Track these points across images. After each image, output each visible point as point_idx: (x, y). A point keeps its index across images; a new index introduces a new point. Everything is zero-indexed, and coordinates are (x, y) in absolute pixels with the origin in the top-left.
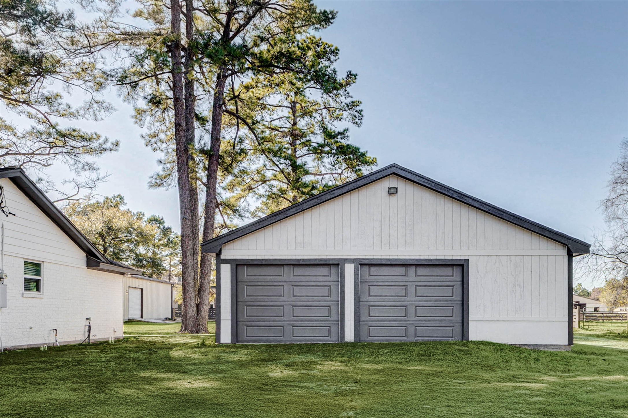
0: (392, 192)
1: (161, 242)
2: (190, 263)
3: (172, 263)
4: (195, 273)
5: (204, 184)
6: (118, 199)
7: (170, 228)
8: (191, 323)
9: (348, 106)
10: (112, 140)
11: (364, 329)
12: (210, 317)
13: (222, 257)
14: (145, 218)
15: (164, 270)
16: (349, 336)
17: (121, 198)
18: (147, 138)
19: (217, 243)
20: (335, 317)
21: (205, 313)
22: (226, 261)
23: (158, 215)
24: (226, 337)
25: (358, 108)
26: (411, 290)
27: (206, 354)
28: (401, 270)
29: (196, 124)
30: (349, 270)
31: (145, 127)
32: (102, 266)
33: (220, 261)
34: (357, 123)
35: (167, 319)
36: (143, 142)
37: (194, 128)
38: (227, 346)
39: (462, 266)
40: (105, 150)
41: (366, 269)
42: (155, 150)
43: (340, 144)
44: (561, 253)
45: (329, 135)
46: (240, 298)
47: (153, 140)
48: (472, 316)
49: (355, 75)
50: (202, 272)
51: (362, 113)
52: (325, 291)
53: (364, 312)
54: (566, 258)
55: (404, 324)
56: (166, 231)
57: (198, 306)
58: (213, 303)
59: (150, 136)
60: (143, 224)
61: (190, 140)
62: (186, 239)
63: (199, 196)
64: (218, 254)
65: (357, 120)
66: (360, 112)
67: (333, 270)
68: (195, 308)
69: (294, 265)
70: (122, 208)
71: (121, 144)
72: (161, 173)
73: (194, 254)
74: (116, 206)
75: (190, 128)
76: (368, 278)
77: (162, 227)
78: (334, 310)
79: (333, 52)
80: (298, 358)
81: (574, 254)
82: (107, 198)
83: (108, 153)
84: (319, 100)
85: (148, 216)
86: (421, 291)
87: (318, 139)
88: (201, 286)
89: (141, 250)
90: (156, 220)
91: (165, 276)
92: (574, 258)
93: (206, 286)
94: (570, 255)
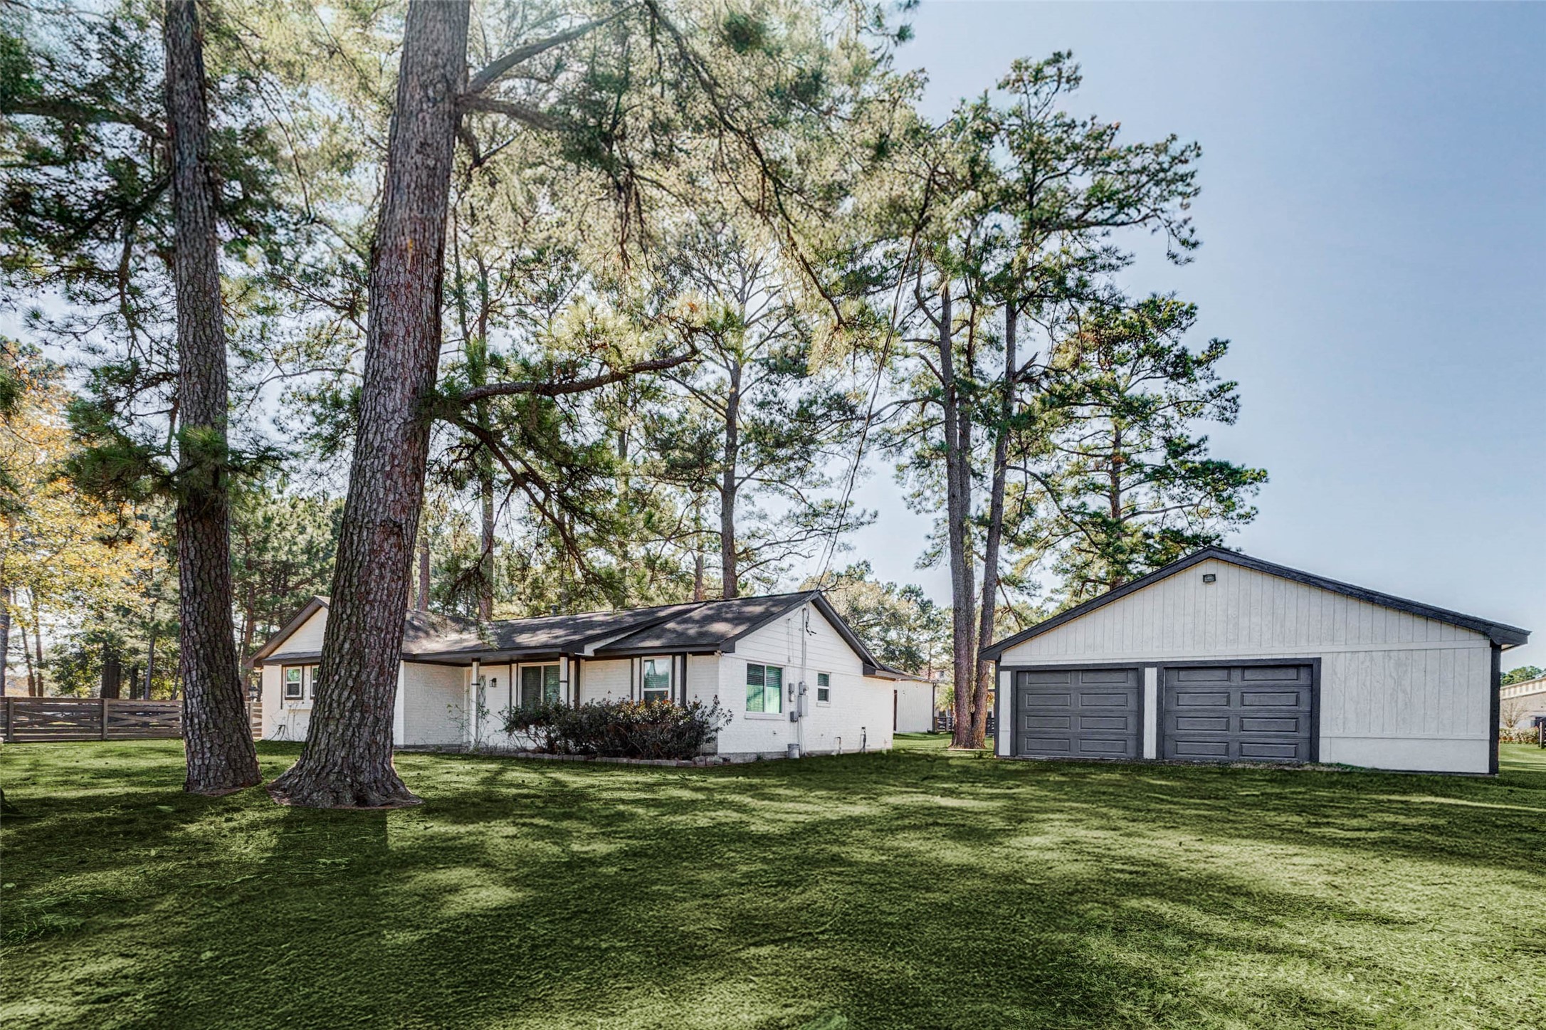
0: (1209, 579)
1: (918, 622)
2: (964, 663)
3: (933, 652)
4: (970, 674)
5: (982, 558)
6: (863, 567)
7: (930, 602)
8: (964, 736)
9: (1211, 394)
10: (871, 511)
11: (1169, 745)
12: (988, 730)
13: (1002, 664)
14: (897, 591)
15: (922, 662)
16: (1150, 751)
17: (868, 566)
18: (909, 499)
19: (997, 649)
20: (1132, 729)
21: (982, 725)
22: (1006, 668)
23: (915, 584)
24: (1005, 750)
25: (1229, 395)
26: (1235, 697)
27: (984, 764)
28: (1222, 674)
29: (972, 481)
30: (1151, 676)
31: (907, 486)
32: (878, 673)
33: (999, 668)
34: (1227, 420)
35: (929, 732)
36: (905, 504)
37: (969, 490)
38: (1005, 758)
39: (1310, 666)
40: (862, 524)
41: (1174, 674)
42: (918, 512)
43: (1190, 465)
44: (1480, 646)
45: (1175, 448)
46: (1020, 708)
47: (918, 500)
48: (1323, 732)
49: (1225, 343)
50: (979, 673)
51: (1238, 401)
52: (1119, 699)
53: (1170, 724)
54: (1489, 652)
55: (1224, 739)
56: (925, 606)
57: (973, 715)
58: (991, 709)
59: (913, 496)
60: (893, 600)
61: (965, 506)
62: (959, 634)
63: (975, 574)
64: (998, 662)
65: (1228, 414)
66: (1234, 400)
67: (1131, 675)
68: (969, 718)
69: (1083, 671)
70: (867, 578)
71: (880, 514)
72: (930, 551)
73: (970, 650)
74: (861, 578)
75: (965, 490)
76: (1176, 683)
77: (919, 600)
78: (1132, 721)
79: (1187, 313)
80: (1078, 770)
81: (1504, 646)
82: (850, 567)
83: (866, 526)
84: (1162, 393)
85: (901, 586)
86: (1249, 698)
87: (1157, 458)
88: (976, 691)
89: (893, 635)
90: (912, 592)
91: (923, 674)
92: (1503, 654)
93: (984, 690)
94: (1496, 649)
